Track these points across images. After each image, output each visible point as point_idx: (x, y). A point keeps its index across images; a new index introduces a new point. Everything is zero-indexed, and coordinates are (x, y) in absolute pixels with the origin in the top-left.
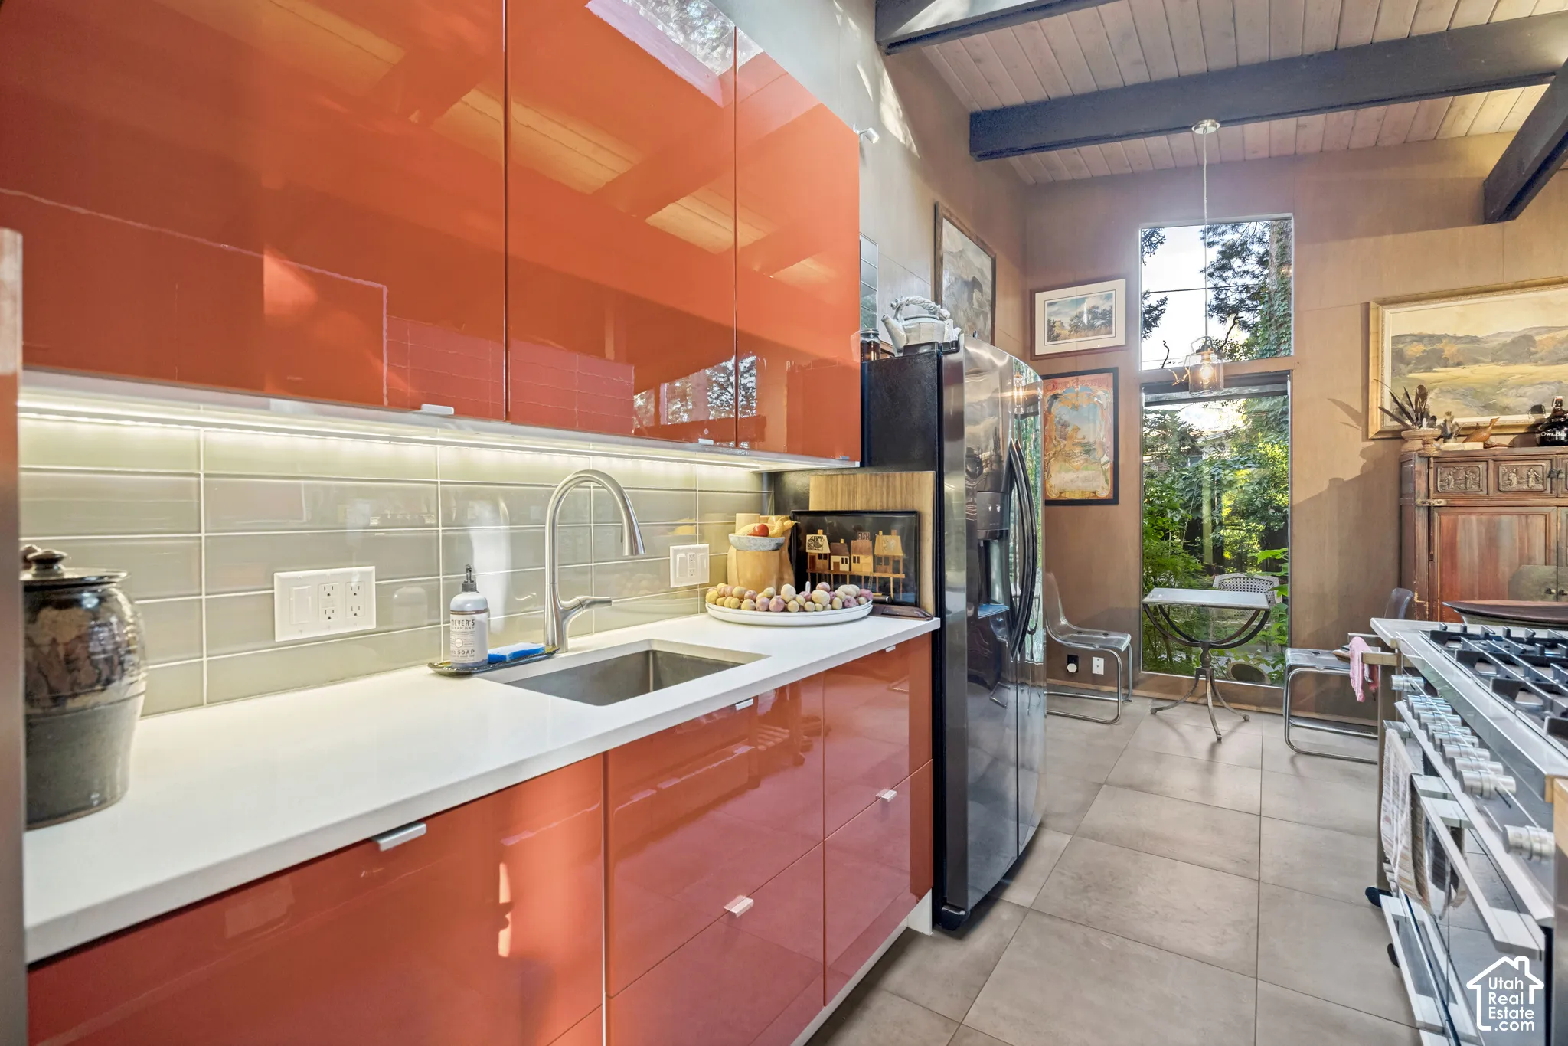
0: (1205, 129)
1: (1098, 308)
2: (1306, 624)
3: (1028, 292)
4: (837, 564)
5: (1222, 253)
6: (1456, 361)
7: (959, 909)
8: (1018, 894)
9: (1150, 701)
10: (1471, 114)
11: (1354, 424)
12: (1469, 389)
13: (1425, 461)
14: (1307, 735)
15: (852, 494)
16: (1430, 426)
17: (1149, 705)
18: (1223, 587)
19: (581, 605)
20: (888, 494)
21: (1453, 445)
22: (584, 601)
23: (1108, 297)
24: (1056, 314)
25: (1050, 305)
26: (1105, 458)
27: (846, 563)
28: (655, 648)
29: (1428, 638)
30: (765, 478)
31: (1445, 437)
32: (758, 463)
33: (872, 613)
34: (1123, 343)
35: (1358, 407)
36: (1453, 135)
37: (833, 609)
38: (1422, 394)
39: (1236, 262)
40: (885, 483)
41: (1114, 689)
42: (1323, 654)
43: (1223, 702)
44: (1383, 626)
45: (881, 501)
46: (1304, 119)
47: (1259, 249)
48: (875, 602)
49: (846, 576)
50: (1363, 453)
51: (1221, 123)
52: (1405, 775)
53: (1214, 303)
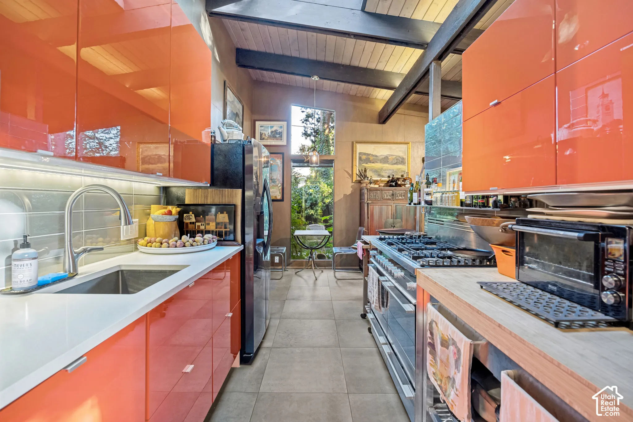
0: (315, 78)
1: (277, 130)
2: (338, 238)
3: (253, 121)
4: (199, 226)
5: (306, 115)
6: (373, 161)
7: (250, 354)
8: (267, 344)
9: (294, 270)
10: (377, 92)
11: (350, 178)
12: (376, 170)
13: (367, 190)
14: (341, 274)
15: (206, 197)
16: (367, 180)
17: (294, 271)
18: (309, 229)
19: (85, 251)
20: (222, 197)
21: (372, 186)
22: (86, 249)
23: (281, 127)
24: (264, 130)
25: (261, 126)
26: (280, 185)
27: (203, 225)
28: (123, 268)
29: (378, 240)
30: (162, 189)
31: (370, 183)
32: (160, 182)
33: (217, 245)
34: (286, 144)
35: (351, 173)
36: (373, 97)
37: (204, 244)
38: (365, 171)
39: (310, 119)
40: (221, 193)
41: (281, 267)
42: (343, 248)
43: (316, 267)
44: (366, 238)
45: (219, 200)
46: (339, 83)
47: (317, 116)
48: (218, 241)
49: (203, 231)
50: (351, 187)
51: (320, 78)
52: (376, 277)
53: (304, 132)
